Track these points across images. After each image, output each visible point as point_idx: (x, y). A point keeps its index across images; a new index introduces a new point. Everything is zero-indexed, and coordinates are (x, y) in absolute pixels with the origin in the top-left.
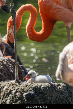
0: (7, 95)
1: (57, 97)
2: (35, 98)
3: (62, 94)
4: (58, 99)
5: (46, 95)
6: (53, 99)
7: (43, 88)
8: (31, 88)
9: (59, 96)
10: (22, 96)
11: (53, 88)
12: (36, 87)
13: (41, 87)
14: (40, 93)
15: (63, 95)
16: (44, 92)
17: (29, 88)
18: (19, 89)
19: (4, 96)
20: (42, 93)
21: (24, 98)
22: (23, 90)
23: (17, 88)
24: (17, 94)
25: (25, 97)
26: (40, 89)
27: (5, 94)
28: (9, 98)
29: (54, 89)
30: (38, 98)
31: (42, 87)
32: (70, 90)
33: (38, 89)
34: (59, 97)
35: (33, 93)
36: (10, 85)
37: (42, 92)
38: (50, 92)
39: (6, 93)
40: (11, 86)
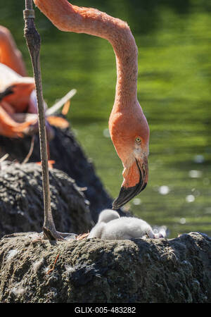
0: (17, 274)
1: (160, 278)
2: (96, 283)
3: (175, 270)
4: (164, 285)
5: (129, 273)
6: (147, 283)
7: (120, 252)
8: (85, 253)
9: (167, 277)
10: (60, 277)
11: (149, 252)
12: (98, 250)
13: (112, 249)
14: (110, 268)
15: (177, 274)
16: (121, 264)
17: (80, 255)
18: (52, 258)
19: (9, 277)
20: (117, 267)
21: (65, 283)
22: (64, 260)
23: (45, 253)
24: (47, 270)
25: (67, 279)
26: (110, 255)
27: (11, 271)
28: (23, 282)
29: (152, 257)
30: (106, 282)
31: (117, 249)
32: (196, 260)
33: (105, 256)
34: (164, 280)
35: (89, 268)
36: (27, 245)
37: (117, 264)
38: (140, 264)
39: (16, 268)
40: (31, 247)
